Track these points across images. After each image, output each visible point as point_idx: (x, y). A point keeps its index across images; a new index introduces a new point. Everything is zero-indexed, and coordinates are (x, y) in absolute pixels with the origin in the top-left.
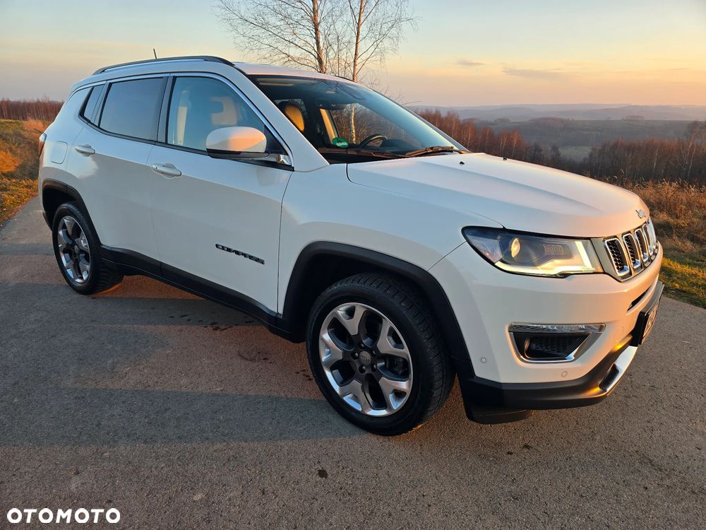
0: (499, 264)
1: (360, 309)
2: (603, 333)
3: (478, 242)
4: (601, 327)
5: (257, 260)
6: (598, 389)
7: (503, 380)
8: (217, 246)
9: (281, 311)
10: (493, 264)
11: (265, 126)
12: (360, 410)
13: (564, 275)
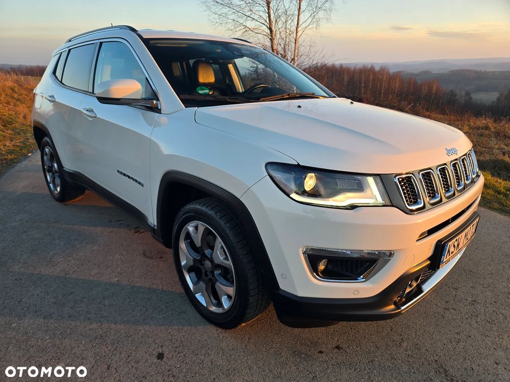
0: (294, 196)
1: (202, 227)
2: (393, 259)
3: (278, 176)
4: (391, 254)
5: (140, 183)
6: (393, 307)
7: (300, 294)
8: (118, 171)
9: (156, 224)
10: (288, 196)
11: (146, 78)
12: (205, 306)
13: (353, 207)
